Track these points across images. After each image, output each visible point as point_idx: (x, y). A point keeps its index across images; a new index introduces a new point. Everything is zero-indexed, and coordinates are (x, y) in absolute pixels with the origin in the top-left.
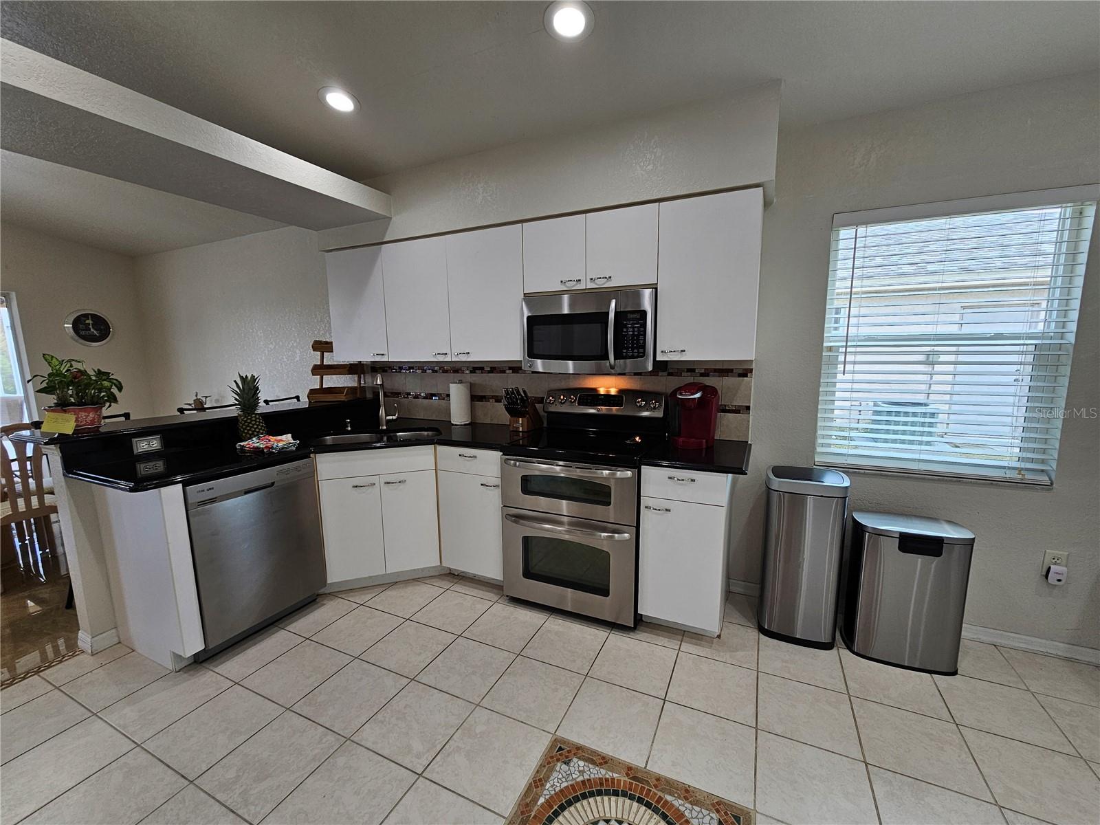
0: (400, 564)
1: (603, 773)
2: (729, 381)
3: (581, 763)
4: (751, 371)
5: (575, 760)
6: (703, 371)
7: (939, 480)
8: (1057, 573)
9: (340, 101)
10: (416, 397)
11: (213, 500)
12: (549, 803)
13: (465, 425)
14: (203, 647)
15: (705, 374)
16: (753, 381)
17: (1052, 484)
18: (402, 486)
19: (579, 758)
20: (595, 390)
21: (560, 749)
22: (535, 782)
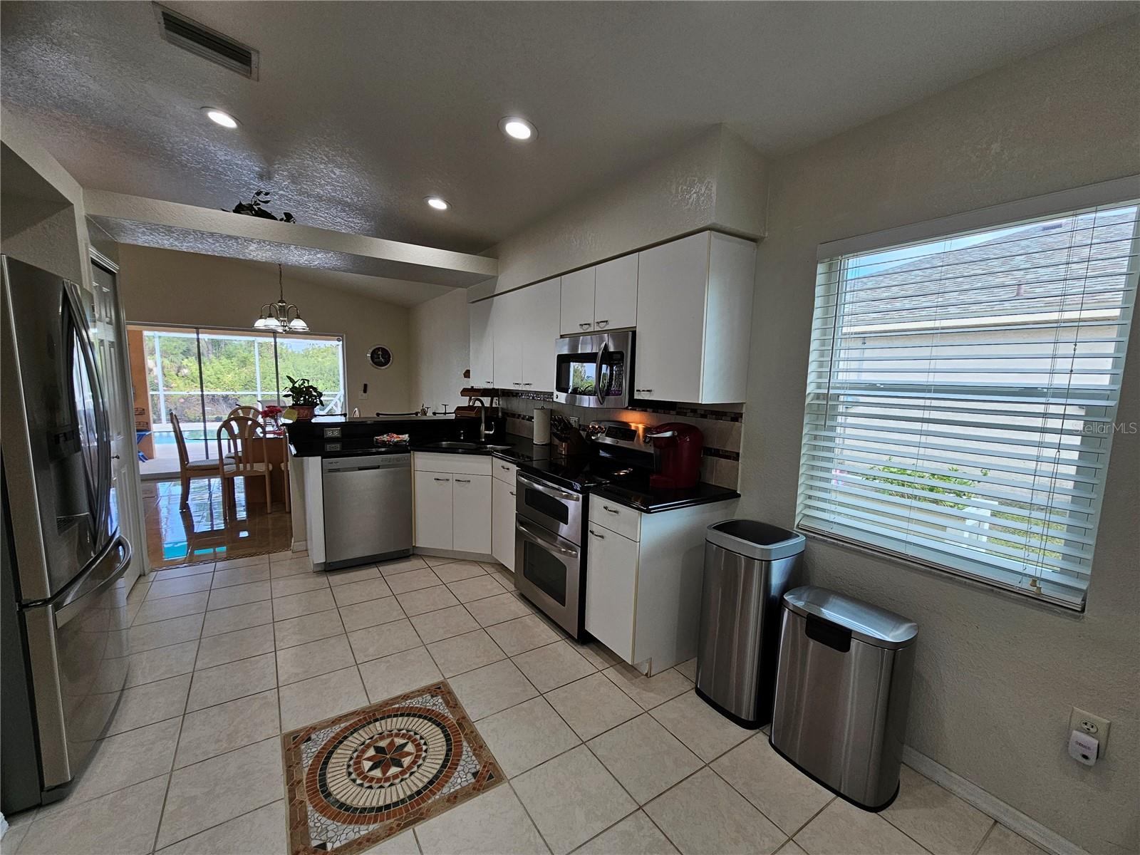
0: (461, 546)
1: (446, 712)
2: (723, 424)
3: (440, 701)
4: (741, 415)
5: (439, 697)
6: (703, 413)
7: (925, 571)
8: (1080, 744)
9: (438, 204)
10: (523, 419)
11: (338, 470)
12: (398, 709)
13: (543, 445)
14: (324, 561)
15: (704, 416)
16: (744, 426)
17: (1083, 611)
18: (467, 484)
19: (442, 698)
20: (627, 424)
21: (439, 688)
22: (405, 696)
